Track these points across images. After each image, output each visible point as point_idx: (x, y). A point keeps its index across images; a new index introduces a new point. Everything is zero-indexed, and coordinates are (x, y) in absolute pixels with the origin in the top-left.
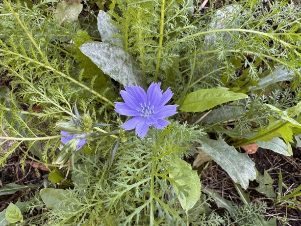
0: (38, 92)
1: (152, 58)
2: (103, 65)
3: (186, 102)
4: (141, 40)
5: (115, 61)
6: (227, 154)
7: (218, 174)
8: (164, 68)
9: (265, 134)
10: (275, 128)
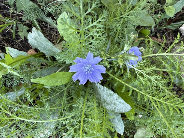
0: (156, 82)
1: (88, 103)
2: (118, 99)
3: (69, 78)
4: (95, 114)
5: (111, 102)
6: (45, 47)
7: (51, 37)
8: (82, 98)
9: (22, 59)
10: (16, 63)
